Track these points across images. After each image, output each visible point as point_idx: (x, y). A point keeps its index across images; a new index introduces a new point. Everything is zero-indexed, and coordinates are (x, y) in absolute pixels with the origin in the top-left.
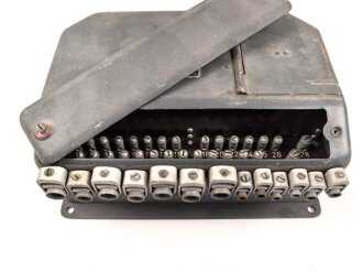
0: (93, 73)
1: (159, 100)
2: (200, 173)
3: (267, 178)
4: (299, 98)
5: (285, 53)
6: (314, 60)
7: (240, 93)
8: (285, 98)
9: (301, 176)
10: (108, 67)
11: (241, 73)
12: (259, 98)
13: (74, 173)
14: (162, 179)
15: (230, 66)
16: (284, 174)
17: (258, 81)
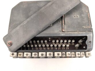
0: (21, 26)
1: (40, 34)
2: (52, 53)
3: (69, 55)
4: (80, 33)
5: (77, 16)
6: (85, 19)
7: (63, 31)
8: (76, 33)
9: (78, 54)
10: (26, 24)
11: (64, 25)
12: (69, 33)
13: (19, 53)
14: (42, 56)
15: (61, 22)
16: (74, 53)
17: (69, 27)
